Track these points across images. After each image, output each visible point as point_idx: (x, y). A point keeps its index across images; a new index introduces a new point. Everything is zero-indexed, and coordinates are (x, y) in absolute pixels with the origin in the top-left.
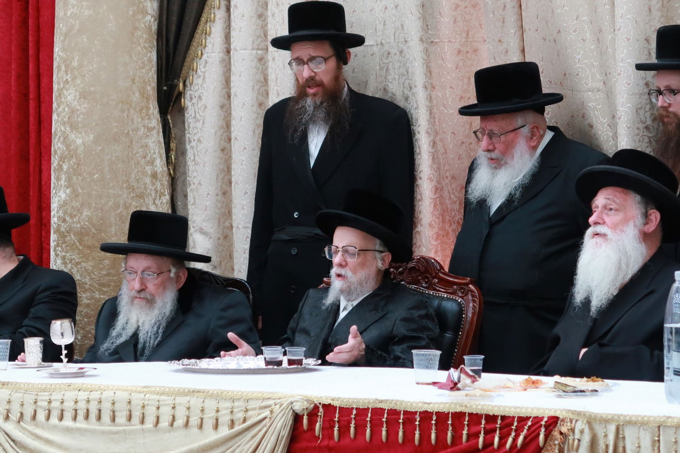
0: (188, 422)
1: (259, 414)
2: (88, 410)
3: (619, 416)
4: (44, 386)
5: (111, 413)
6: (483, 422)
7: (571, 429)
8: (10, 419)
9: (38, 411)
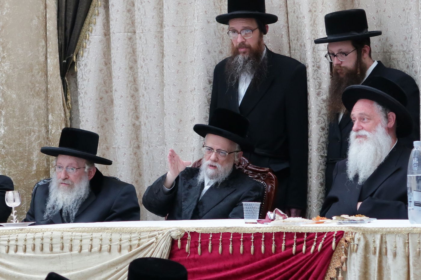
0: (101, 248)
1: (148, 241)
2: (34, 245)
3: (383, 228)
5: (50, 245)
6: (295, 237)
7: (352, 238)
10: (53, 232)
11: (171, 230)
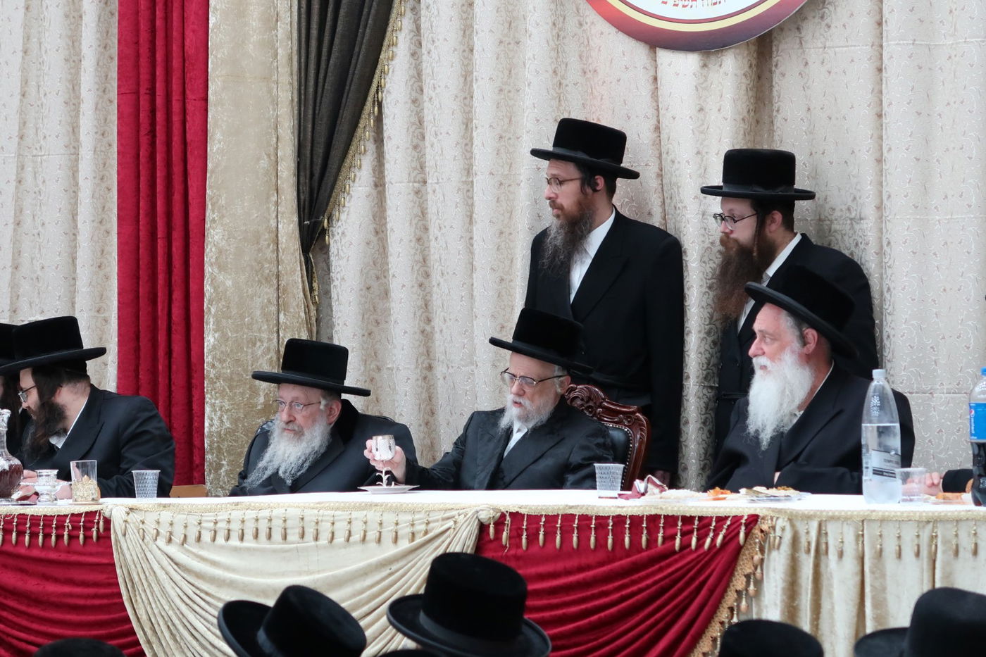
0: (365, 536)
1: (442, 526)
2: (257, 529)
3: (821, 512)
4: (209, 507)
5: (283, 530)
6: (680, 524)
7: (772, 527)
8: (173, 541)
9: (202, 533)
10: (288, 509)
11: (479, 507)
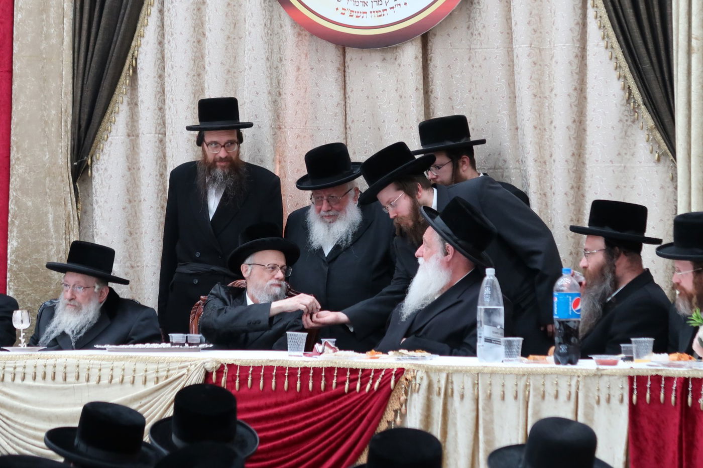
0: (123, 379)
1: (178, 373)
2: (45, 373)
3: (449, 366)
4: (10, 356)
5: (64, 374)
6: (348, 373)
7: (414, 377)
9: (5, 375)
10: (68, 359)
11: (205, 361)
